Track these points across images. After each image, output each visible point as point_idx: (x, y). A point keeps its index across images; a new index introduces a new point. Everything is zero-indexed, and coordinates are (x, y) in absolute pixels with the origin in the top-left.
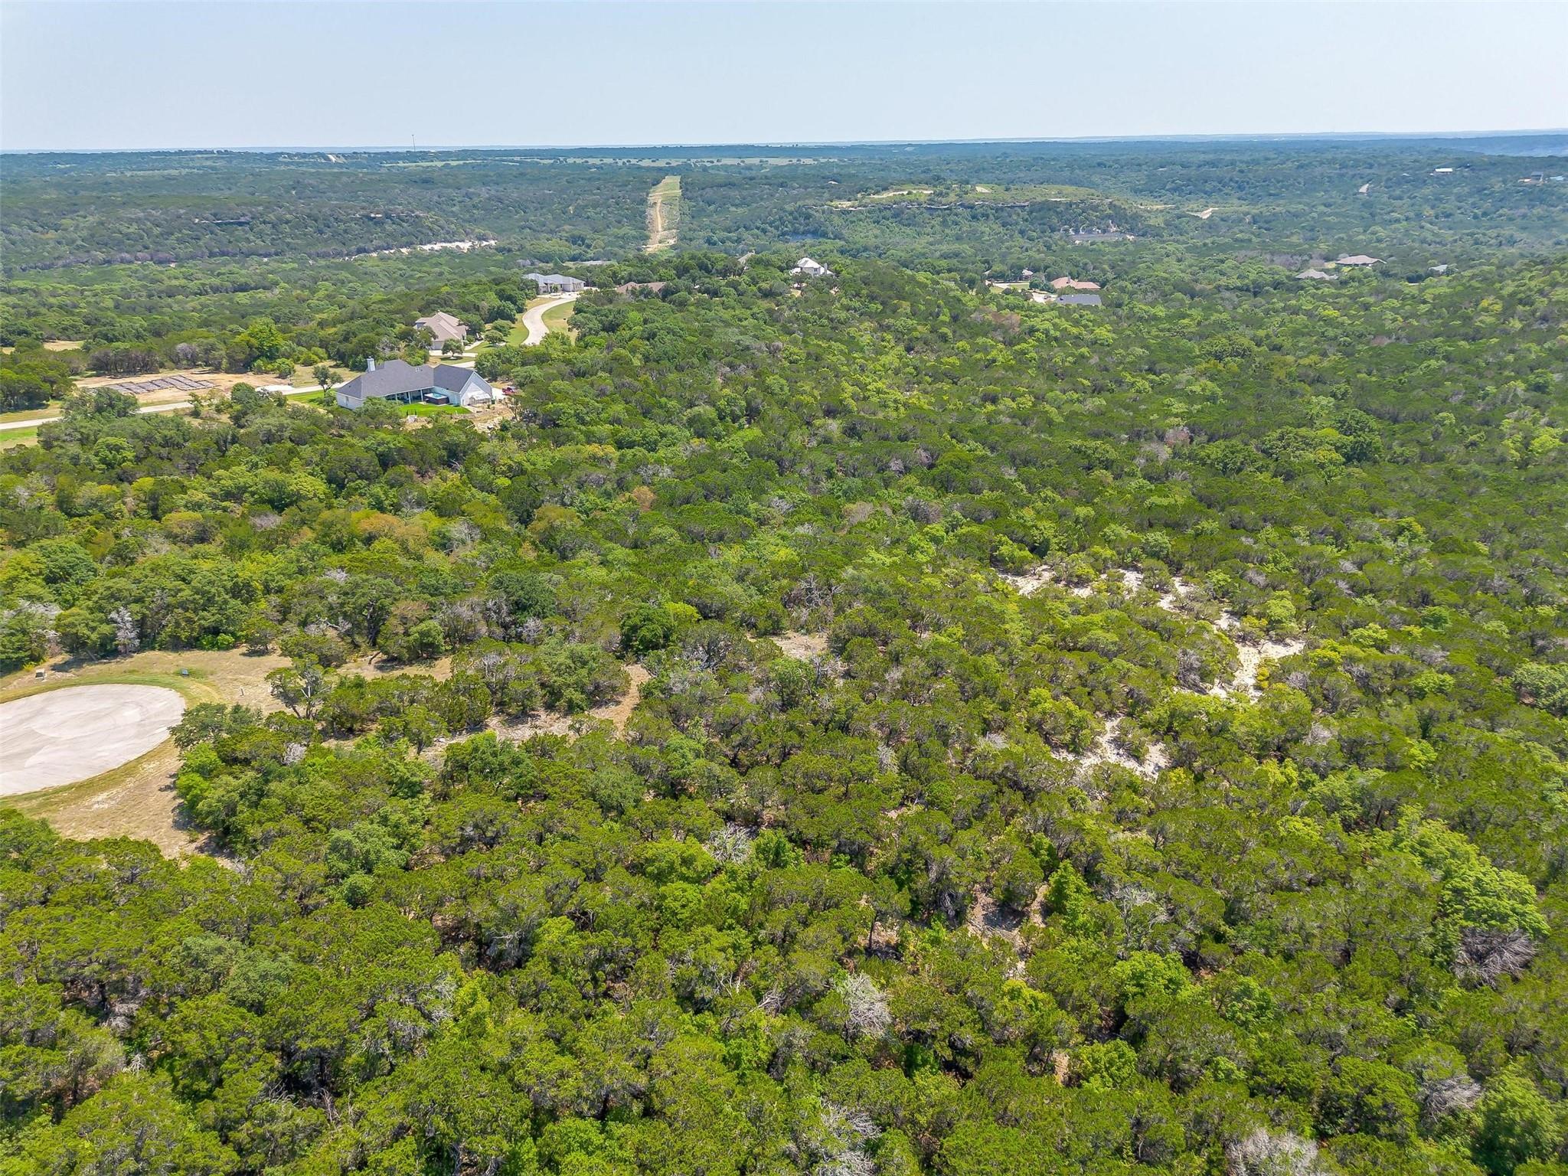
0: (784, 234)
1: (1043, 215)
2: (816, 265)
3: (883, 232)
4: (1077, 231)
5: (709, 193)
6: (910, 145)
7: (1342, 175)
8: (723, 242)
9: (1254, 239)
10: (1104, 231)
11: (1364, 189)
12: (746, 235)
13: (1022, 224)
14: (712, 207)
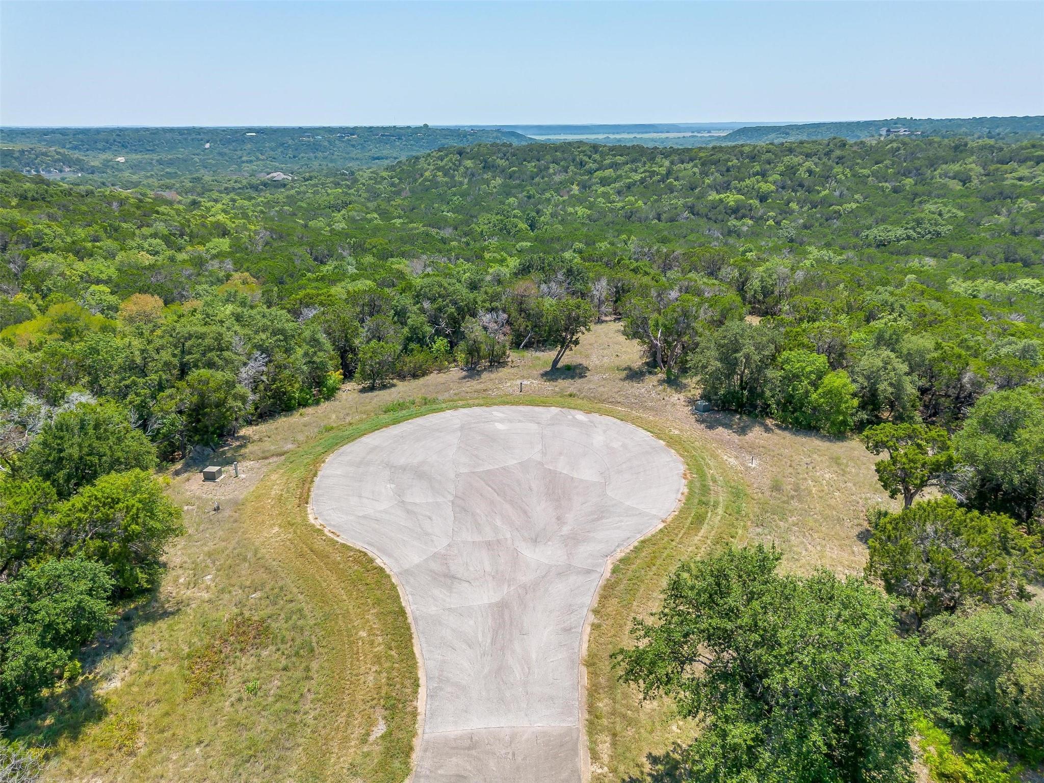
10: (61, 171)
11: (208, 146)
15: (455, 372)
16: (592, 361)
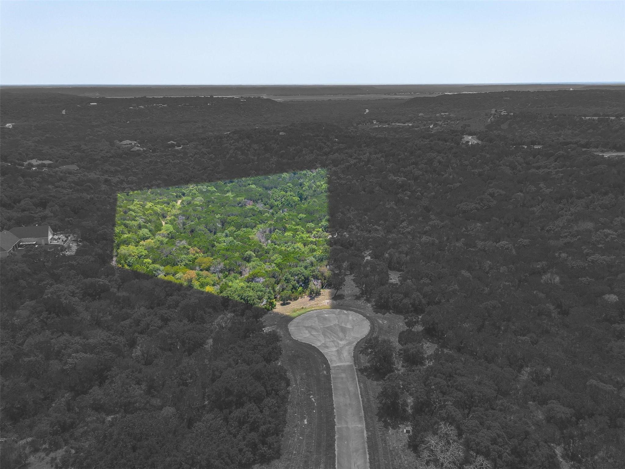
11: (64, 113)
15: (306, 298)
16: (346, 293)
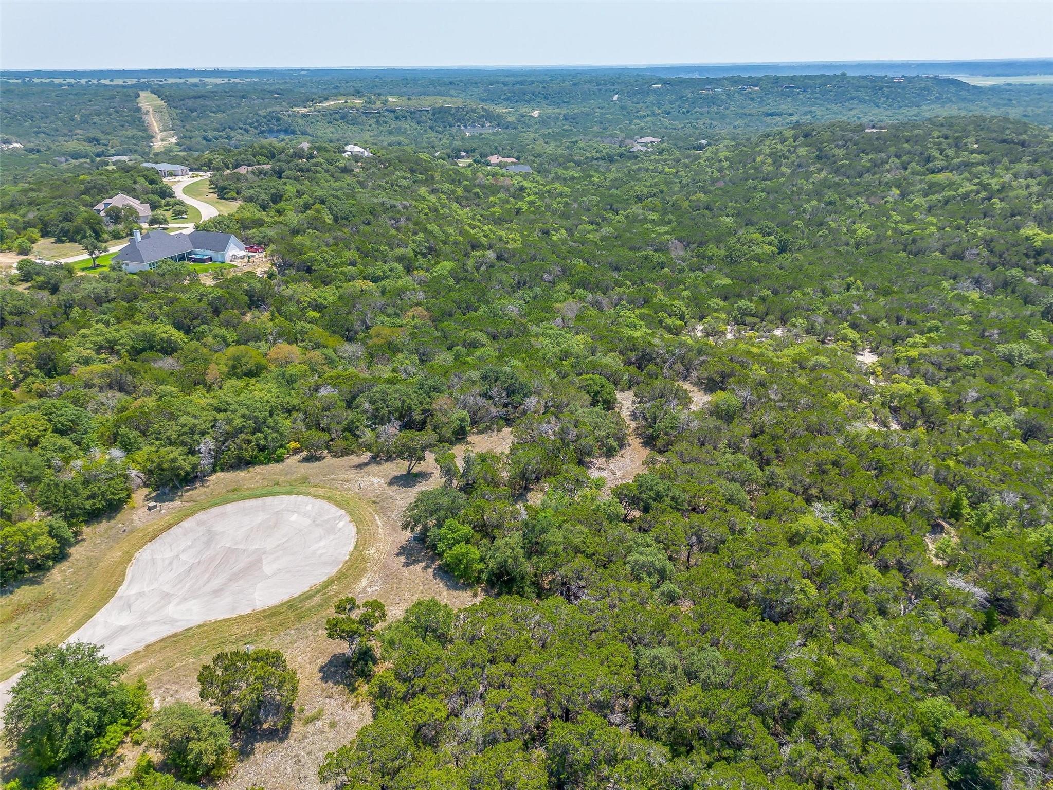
0: (262, 132)
1: (441, 116)
2: (362, 150)
3: (336, 129)
4: (466, 127)
5: (190, 103)
6: (302, 70)
7: (600, 90)
8: (217, 139)
9: (575, 130)
10: (483, 126)
11: (615, 98)
12: (232, 133)
13: (430, 123)
14: (195, 114)
